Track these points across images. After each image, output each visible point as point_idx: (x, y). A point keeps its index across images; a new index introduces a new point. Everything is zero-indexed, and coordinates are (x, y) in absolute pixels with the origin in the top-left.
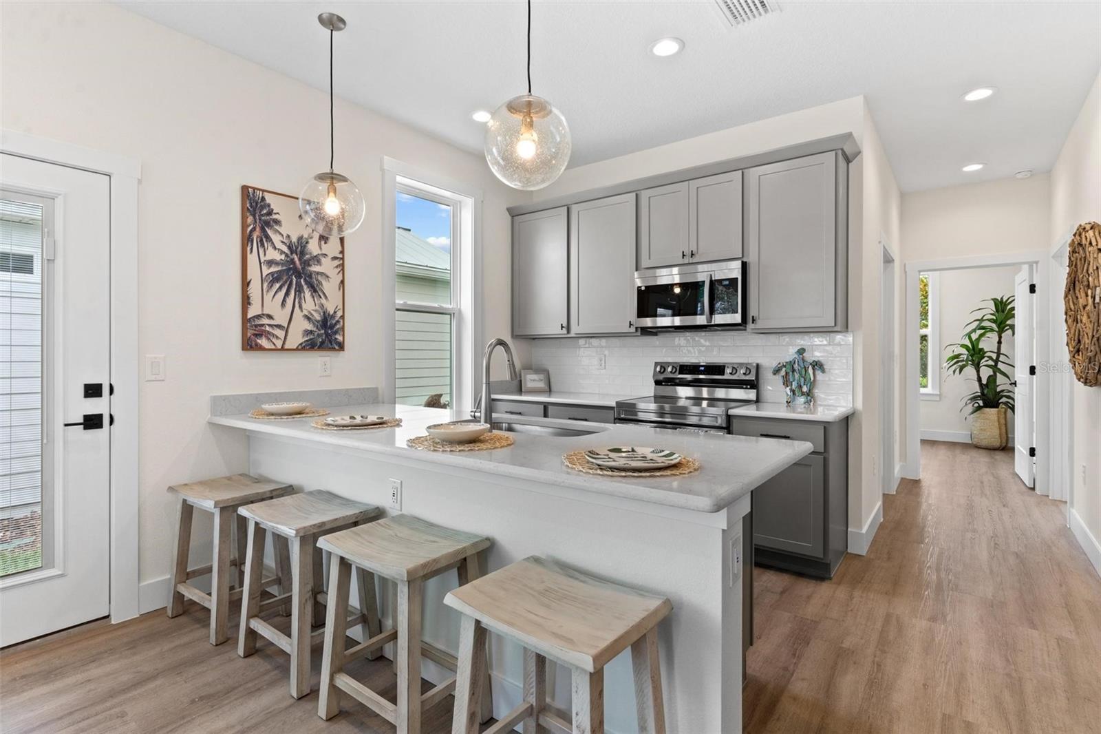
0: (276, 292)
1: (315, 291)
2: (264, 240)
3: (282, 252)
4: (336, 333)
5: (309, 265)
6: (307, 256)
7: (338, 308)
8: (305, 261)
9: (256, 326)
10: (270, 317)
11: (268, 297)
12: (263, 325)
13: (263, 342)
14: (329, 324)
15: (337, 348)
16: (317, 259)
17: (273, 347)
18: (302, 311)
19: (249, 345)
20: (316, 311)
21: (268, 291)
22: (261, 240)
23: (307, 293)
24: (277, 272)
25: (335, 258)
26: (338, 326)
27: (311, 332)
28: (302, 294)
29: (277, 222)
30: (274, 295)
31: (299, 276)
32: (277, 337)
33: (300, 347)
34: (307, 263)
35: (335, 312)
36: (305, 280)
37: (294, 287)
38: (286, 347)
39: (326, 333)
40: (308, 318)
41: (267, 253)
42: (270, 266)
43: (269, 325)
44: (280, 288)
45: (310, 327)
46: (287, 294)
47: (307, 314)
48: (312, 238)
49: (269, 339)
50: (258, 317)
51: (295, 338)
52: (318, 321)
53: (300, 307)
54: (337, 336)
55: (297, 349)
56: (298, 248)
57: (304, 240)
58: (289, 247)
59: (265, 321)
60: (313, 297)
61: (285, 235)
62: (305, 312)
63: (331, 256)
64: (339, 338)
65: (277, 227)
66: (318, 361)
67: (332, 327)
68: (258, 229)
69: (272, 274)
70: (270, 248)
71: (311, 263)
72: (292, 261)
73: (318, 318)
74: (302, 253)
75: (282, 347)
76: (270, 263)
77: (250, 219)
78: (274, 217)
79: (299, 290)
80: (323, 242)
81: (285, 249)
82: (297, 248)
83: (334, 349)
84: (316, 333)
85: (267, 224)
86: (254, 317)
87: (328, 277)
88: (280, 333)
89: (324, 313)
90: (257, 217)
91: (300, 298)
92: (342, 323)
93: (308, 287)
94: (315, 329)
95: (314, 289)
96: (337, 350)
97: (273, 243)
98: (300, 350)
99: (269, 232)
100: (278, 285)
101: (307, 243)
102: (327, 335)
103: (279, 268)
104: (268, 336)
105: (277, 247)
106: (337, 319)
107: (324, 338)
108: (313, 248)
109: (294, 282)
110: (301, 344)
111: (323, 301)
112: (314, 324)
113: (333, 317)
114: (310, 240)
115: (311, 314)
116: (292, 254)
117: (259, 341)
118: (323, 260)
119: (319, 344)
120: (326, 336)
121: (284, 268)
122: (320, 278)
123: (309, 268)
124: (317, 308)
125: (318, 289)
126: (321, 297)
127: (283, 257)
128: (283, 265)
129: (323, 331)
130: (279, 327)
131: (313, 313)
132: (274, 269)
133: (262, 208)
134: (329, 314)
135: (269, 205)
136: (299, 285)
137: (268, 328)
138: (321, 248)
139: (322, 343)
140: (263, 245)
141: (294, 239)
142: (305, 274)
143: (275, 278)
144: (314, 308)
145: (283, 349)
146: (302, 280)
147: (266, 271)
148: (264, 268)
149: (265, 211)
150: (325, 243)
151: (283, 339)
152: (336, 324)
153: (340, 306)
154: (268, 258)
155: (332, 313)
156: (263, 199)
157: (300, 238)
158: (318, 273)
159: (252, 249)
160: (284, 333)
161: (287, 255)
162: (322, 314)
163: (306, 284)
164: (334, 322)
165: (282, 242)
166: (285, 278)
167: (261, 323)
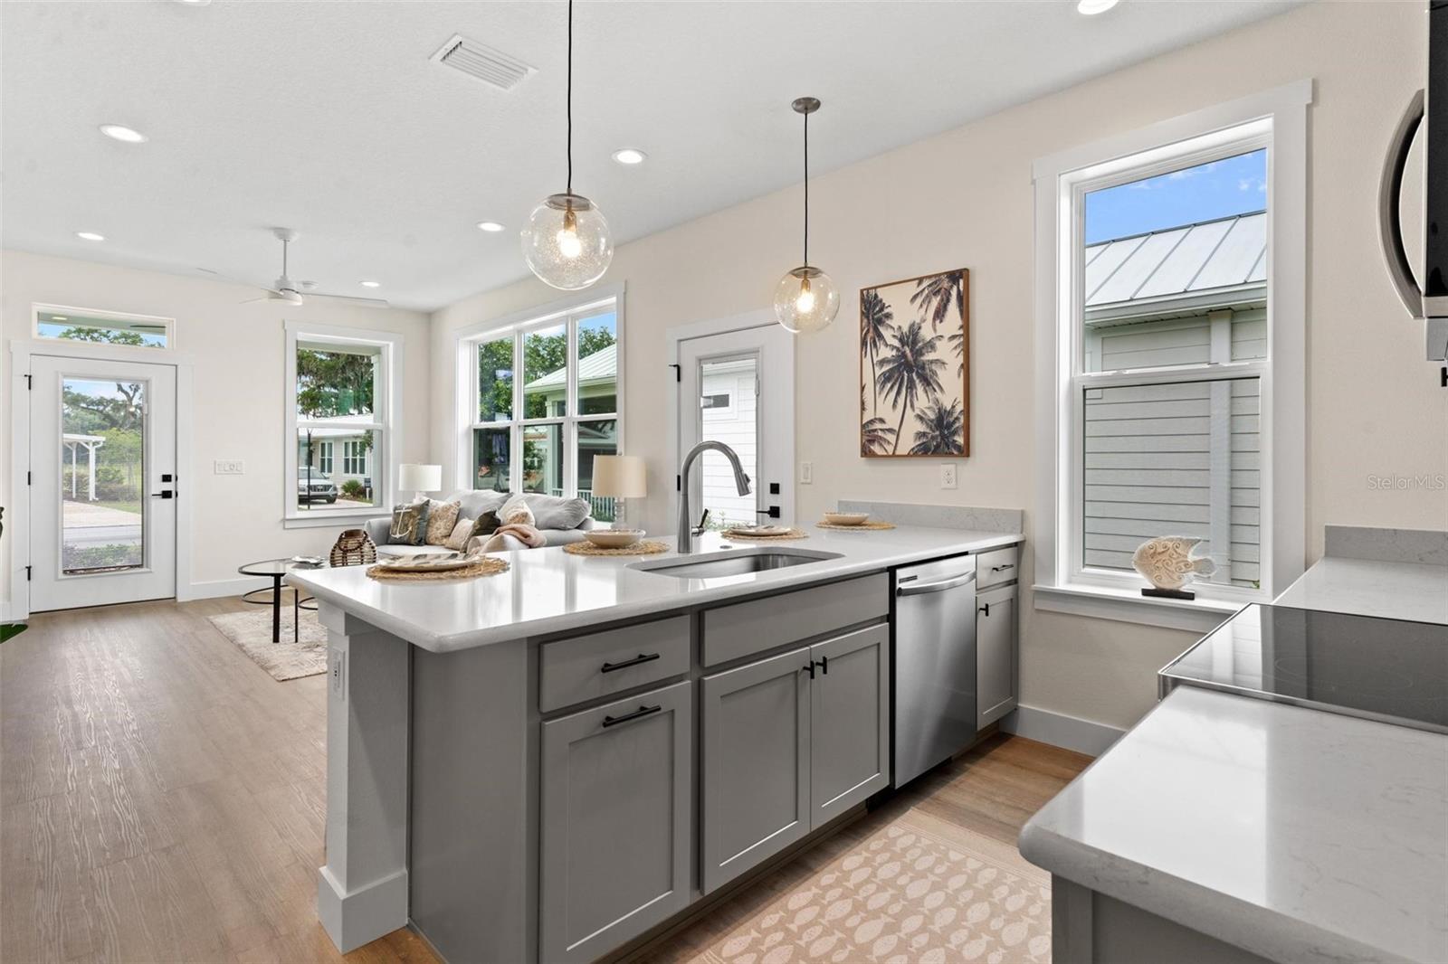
0: (888, 394)
1: (929, 384)
2: (877, 339)
3: (893, 347)
4: (955, 433)
5: (922, 355)
6: (920, 344)
7: (958, 401)
8: (917, 350)
9: (869, 431)
10: (882, 421)
11: (880, 400)
12: (876, 430)
13: (876, 448)
14: (945, 423)
15: (955, 453)
16: (931, 346)
17: (885, 454)
18: (914, 410)
19: (866, 452)
20: (929, 408)
21: (880, 393)
22: (874, 341)
23: (920, 388)
24: (888, 371)
25: (953, 337)
26: (957, 425)
27: (924, 434)
28: (914, 391)
29: (889, 316)
30: (886, 397)
31: (910, 371)
32: (889, 443)
33: (911, 453)
34: (918, 353)
35: (953, 407)
36: (917, 373)
37: (905, 384)
38: (897, 453)
39: (942, 435)
40: (921, 418)
41: (880, 352)
42: (882, 366)
43: (881, 430)
44: (892, 387)
45: (922, 428)
46: (898, 393)
47: (919, 413)
48: (924, 321)
49: (881, 445)
50: (871, 422)
51: (907, 443)
52: (932, 421)
53: (912, 406)
54: (956, 438)
55: (908, 455)
56: (911, 339)
57: (916, 327)
58: (901, 340)
59: (878, 426)
60: (926, 392)
61: (896, 327)
62: (918, 412)
63: (947, 336)
64: (960, 440)
65: (888, 322)
66: (941, 468)
67: (950, 425)
68: (871, 330)
69: (884, 374)
70: (883, 347)
71: (924, 351)
72: (904, 355)
73: (932, 416)
74: (915, 342)
75: (894, 453)
76: (882, 362)
77: (865, 321)
78: (886, 311)
79: (911, 386)
80: (938, 322)
81: (896, 343)
82: (908, 338)
83: (951, 454)
84: (930, 436)
85: (880, 321)
86: (868, 422)
87: (944, 363)
88: (891, 438)
89: (939, 409)
90: (871, 318)
91: (912, 396)
92: (962, 420)
93: (921, 381)
94: (928, 431)
95: (927, 382)
96: (956, 456)
97: (885, 340)
98: (912, 456)
99: (881, 329)
100: (889, 385)
101: (920, 328)
102: (943, 436)
103: (891, 366)
104: (880, 440)
105: (889, 343)
106: (955, 415)
107: (939, 440)
108: (927, 333)
109: (906, 378)
110: (913, 449)
111: (939, 394)
112: (927, 424)
113: (950, 413)
114: (923, 325)
115: (925, 413)
116: (903, 346)
117: (872, 447)
118: (938, 343)
119: (933, 448)
120: (942, 439)
121: (896, 364)
122: (934, 367)
123: (922, 358)
124: (931, 404)
125: (932, 381)
126: (935, 391)
127: (894, 353)
128: (894, 361)
129: (937, 433)
130: (890, 430)
131: (926, 411)
132: (886, 368)
133: (875, 305)
134: (945, 411)
135: (881, 301)
136: (911, 381)
137: (880, 433)
138: (935, 330)
139: (937, 447)
140: (875, 345)
141: (905, 329)
142: (917, 367)
143: (887, 377)
144: (927, 405)
145: (894, 455)
146: (914, 374)
147: (879, 372)
148: (876, 369)
149: (877, 309)
150: (941, 321)
151: (894, 443)
152: (954, 422)
153: (961, 398)
154: (880, 357)
155: (949, 408)
156: (876, 296)
157: (912, 326)
158: (932, 362)
159: (866, 353)
160: (895, 437)
161: (898, 349)
162: (937, 411)
163: (918, 378)
164: (952, 419)
165: (894, 336)
166: (896, 376)
167: (874, 428)
